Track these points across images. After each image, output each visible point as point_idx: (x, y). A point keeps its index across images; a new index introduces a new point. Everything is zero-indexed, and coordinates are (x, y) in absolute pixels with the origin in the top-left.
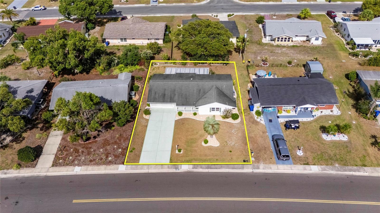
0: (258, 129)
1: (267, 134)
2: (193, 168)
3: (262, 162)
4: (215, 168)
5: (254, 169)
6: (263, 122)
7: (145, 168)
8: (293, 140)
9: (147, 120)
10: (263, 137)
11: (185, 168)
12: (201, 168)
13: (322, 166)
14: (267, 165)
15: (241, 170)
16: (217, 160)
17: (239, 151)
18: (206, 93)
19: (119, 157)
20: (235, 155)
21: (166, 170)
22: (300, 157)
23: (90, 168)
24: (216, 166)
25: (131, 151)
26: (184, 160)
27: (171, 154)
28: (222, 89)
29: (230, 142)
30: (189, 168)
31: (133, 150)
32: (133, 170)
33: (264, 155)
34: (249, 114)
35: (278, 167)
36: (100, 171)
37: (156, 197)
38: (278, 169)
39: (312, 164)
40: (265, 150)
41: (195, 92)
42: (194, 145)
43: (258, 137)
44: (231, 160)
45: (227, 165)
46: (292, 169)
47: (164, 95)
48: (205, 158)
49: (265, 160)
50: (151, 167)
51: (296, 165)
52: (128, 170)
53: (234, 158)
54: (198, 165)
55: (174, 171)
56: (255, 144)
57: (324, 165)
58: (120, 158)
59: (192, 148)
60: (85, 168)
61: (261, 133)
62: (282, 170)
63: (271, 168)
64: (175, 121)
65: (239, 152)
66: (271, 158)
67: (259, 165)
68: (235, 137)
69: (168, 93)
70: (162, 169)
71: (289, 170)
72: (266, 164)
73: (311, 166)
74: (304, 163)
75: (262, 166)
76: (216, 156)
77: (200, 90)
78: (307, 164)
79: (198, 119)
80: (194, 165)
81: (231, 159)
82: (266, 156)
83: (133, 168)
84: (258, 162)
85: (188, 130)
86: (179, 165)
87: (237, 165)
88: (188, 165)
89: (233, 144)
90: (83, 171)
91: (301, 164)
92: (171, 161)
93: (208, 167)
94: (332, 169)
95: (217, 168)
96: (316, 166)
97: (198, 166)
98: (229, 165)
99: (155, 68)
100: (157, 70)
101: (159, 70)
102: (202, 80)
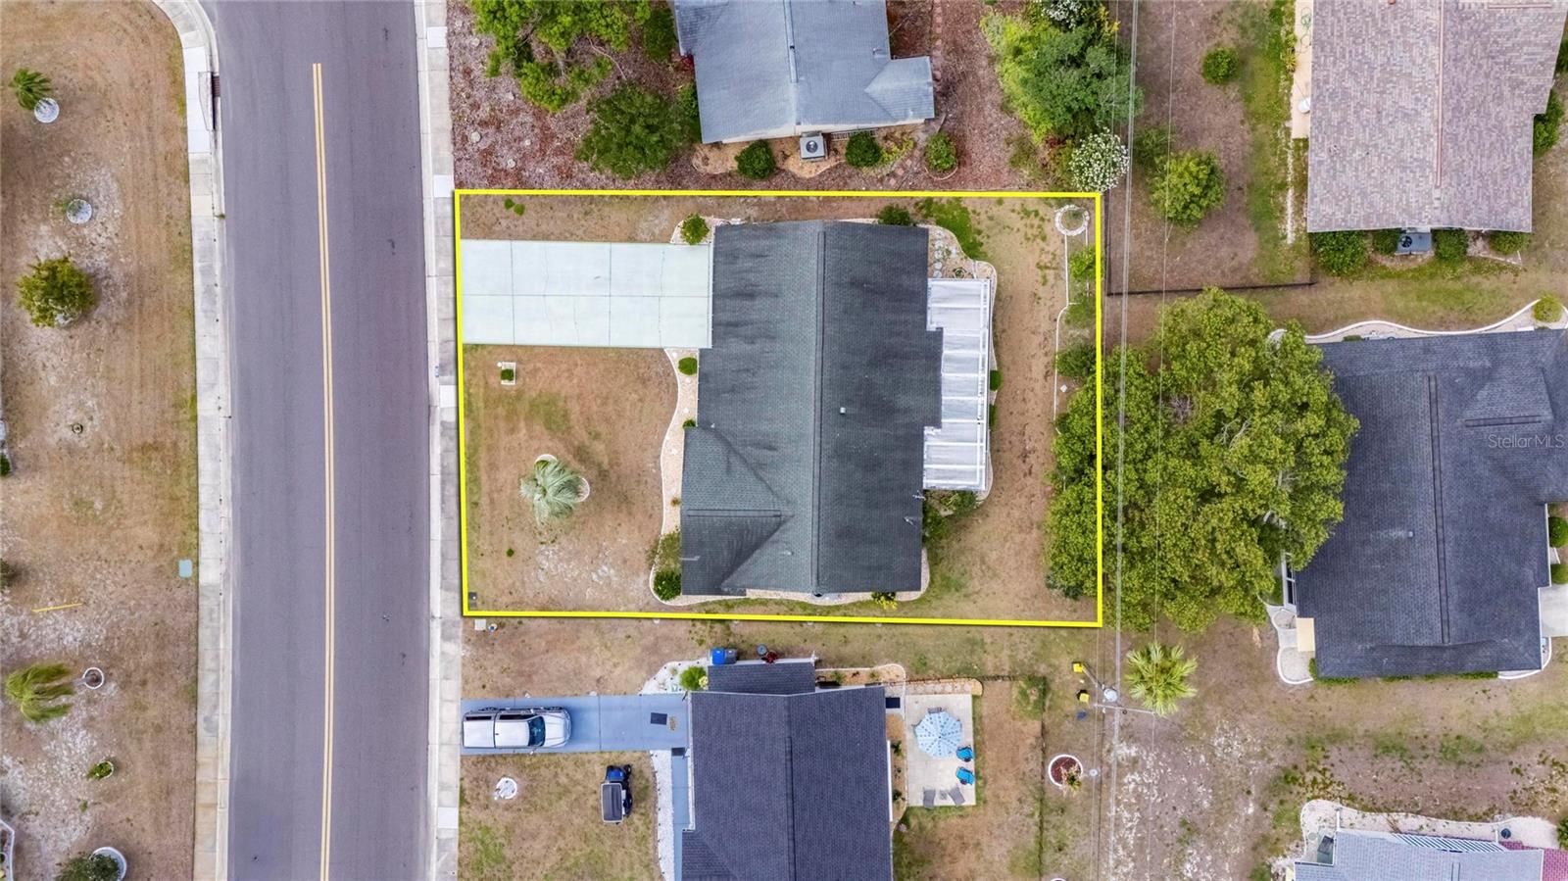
0: (615, 665)
1: (593, 694)
2: (443, 423)
3: (469, 653)
4: (443, 495)
5: (443, 624)
6: (650, 688)
7: (442, 265)
8: (563, 780)
9: (664, 238)
10: (576, 674)
11: (444, 397)
12: (445, 451)
13: (455, 845)
14: (457, 668)
15: (439, 579)
16: (476, 504)
17: (514, 583)
18: (756, 475)
19: (485, 166)
20: (496, 567)
21: (436, 333)
22: (489, 785)
23: (443, 77)
24: (454, 500)
25: (509, 202)
26: (471, 391)
27: (499, 346)
28: (777, 542)
29: (554, 553)
30: (442, 410)
31: (512, 209)
32: (436, 224)
33: (496, 664)
34: (701, 642)
35: (451, 701)
36: (429, 114)
37: (332, 312)
38: (443, 700)
39: (463, 815)
40: (521, 673)
41: (765, 427)
42: (539, 427)
43: (577, 659)
44: (476, 553)
45: (456, 537)
46: (441, 744)
47: (751, 296)
48: (482, 464)
49: (473, 663)
50: (446, 284)
51: (459, 763)
52: (436, 207)
53: (485, 564)
54: (455, 440)
55: (434, 360)
56: (547, 642)
57: (460, 851)
58: (480, 170)
59: (526, 419)
60: (441, 62)
61: (597, 673)
62: (440, 711)
63: (446, 678)
64: (661, 350)
65: (510, 581)
66: (484, 687)
67: (459, 641)
68: (579, 575)
69: (759, 310)
70: (439, 319)
71: (440, 735)
72: (464, 665)
73: (456, 811)
74: (467, 792)
75: (456, 650)
76: (492, 501)
77: (771, 448)
78: (463, 801)
79: (667, 438)
80: (454, 426)
81: (481, 550)
82: (495, 671)
83: (443, 223)
84: (468, 641)
85: (611, 401)
86: (453, 378)
87: (457, 568)
88: (454, 405)
89: (546, 565)
90: (429, 58)
91: (462, 779)
92: (472, 348)
93: (449, 474)
94: (445, 873)
95: (443, 502)
96: (457, 827)
97: (451, 438)
98: (456, 544)
99: (1042, 219)
100: (1023, 229)
101: (1028, 239)
102: (839, 454)
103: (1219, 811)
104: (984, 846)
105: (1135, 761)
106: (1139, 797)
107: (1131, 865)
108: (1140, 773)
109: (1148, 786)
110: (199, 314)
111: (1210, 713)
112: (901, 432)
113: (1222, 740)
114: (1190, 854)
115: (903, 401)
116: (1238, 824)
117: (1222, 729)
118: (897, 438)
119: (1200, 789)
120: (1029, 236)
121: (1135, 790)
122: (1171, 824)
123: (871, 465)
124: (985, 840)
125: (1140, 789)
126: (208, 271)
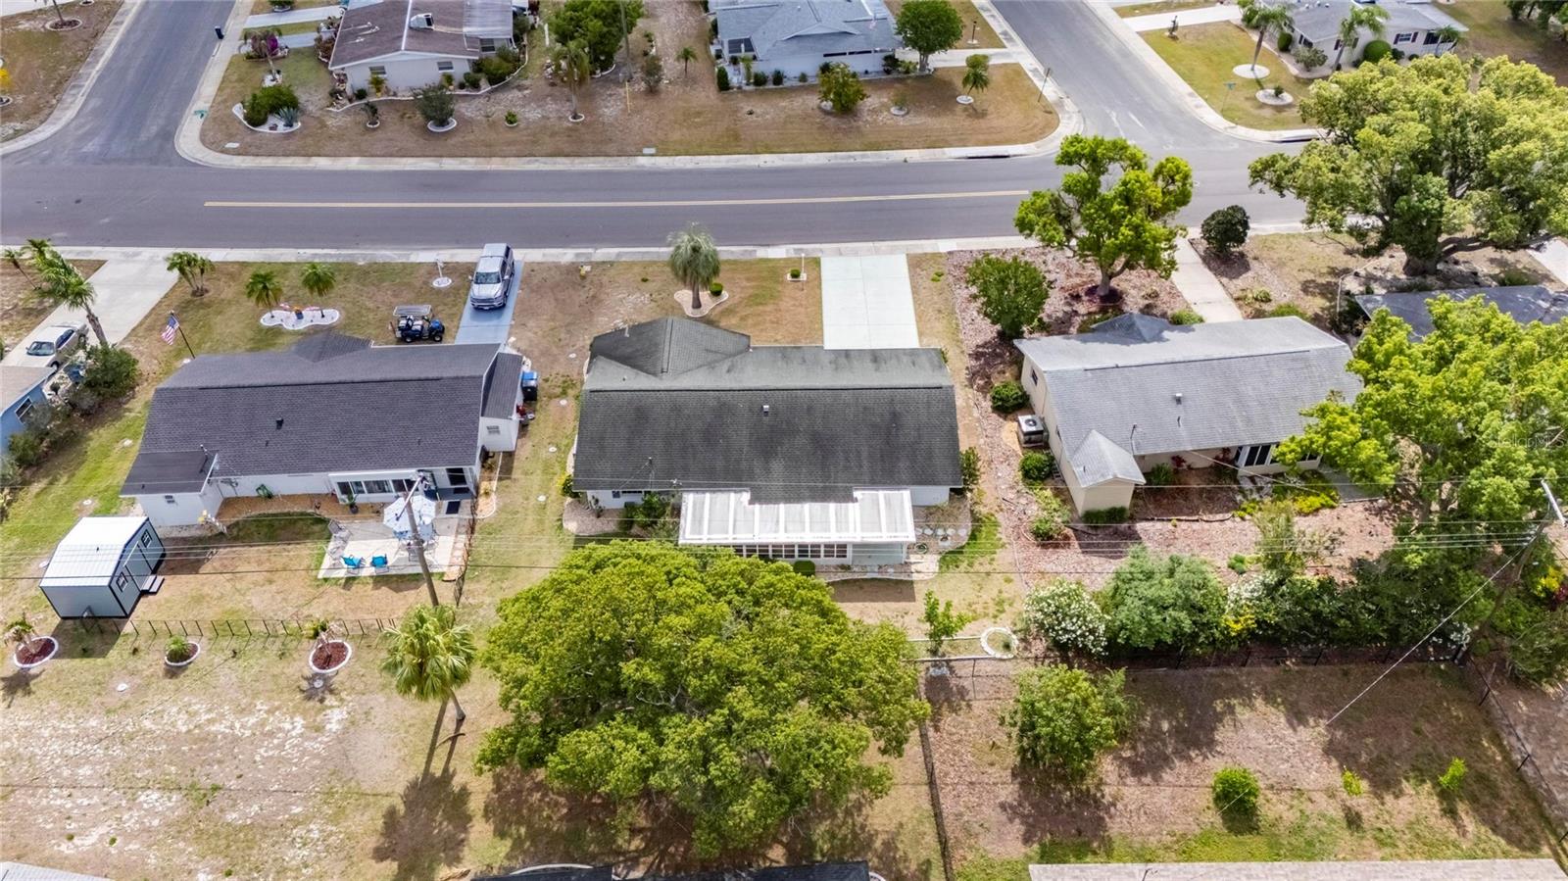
0: (536, 333)
1: (512, 324)
3: (563, 264)
5: (589, 253)
10: (532, 314)
11: (776, 251)
17: (617, 283)
20: (632, 274)
29: (642, 301)
31: (935, 276)
33: (550, 276)
40: (539, 287)
42: (752, 292)
43: (546, 314)
49: (553, 266)
53: (635, 269)
55: (806, 246)
56: (564, 299)
59: (758, 285)
61: (532, 324)
63: (543, 255)
65: (619, 282)
66: (532, 271)
68: (621, 313)
70: (839, 247)
72: (552, 262)
75: (566, 259)
82: (544, 276)
86: (792, 254)
88: (770, 254)
89: (632, 298)
92: (815, 262)
99: (995, 617)
100: (981, 600)
101: (970, 605)
102: (721, 409)
103: (217, 834)
104: (267, 587)
105: (319, 729)
106: (271, 734)
107: (184, 729)
108: (301, 735)
109: (281, 747)
110: (833, 154)
111: (358, 817)
112: (744, 465)
113: (315, 835)
114: (170, 799)
115: (777, 466)
116: (189, 860)
117: (331, 834)
118: (738, 461)
119: (256, 808)
120: (974, 607)
121: (280, 729)
122: (223, 775)
123: (710, 436)
124: (274, 587)
125: (280, 735)
126: (863, 156)
